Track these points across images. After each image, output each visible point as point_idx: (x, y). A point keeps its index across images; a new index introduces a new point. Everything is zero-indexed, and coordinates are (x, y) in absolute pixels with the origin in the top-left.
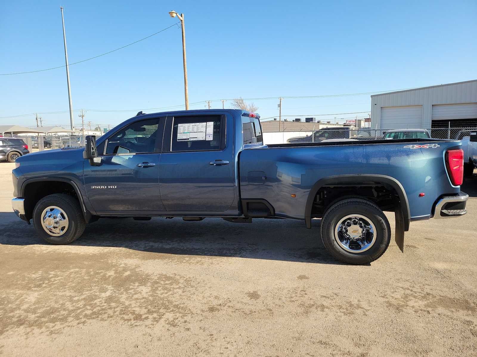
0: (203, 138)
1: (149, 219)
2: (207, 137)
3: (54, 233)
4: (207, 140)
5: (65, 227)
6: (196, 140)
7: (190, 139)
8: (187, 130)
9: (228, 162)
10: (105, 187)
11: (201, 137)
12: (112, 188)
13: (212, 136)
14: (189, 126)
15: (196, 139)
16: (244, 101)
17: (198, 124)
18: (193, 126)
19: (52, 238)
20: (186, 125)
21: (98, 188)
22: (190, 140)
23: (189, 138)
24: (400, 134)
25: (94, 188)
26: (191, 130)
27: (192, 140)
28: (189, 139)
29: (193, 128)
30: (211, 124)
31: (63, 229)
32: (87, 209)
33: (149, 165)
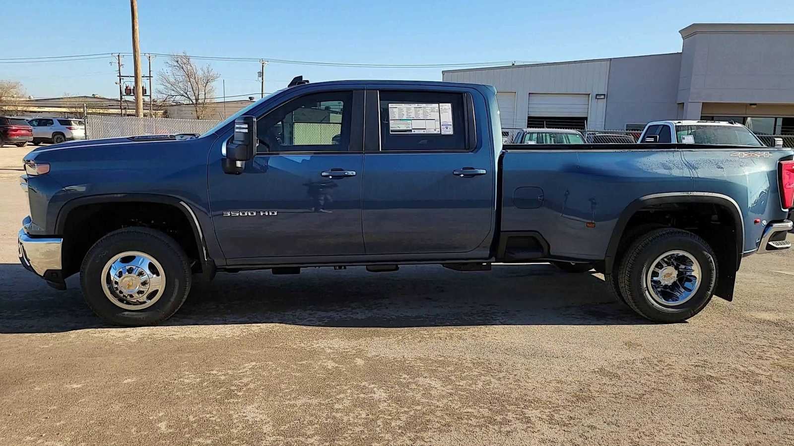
0: (435, 130)
1: (296, 271)
2: (444, 129)
3: (130, 304)
4: (443, 133)
5: (157, 291)
6: (424, 133)
7: (413, 130)
8: (405, 114)
9: (484, 172)
10: (252, 213)
11: (432, 128)
12: (267, 214)
13: (451, 127)
14: (408, 109)
15: (424, 131)
16: (191, 60)
17: (424, 105)
18: (416, 109)
19: (126, 313)
20: (404, 106)
21: (238, 214)
22: (413, 133)
23: (411, 129)
24: (546, 136)
25: (229, 215)
26: (413, 115)
27: (417, 132)
28: (411, 131)
29: (416, 113)
30: (447, 107)
31: (151, 296)
32: (209, 256)
33: (346, 173)
